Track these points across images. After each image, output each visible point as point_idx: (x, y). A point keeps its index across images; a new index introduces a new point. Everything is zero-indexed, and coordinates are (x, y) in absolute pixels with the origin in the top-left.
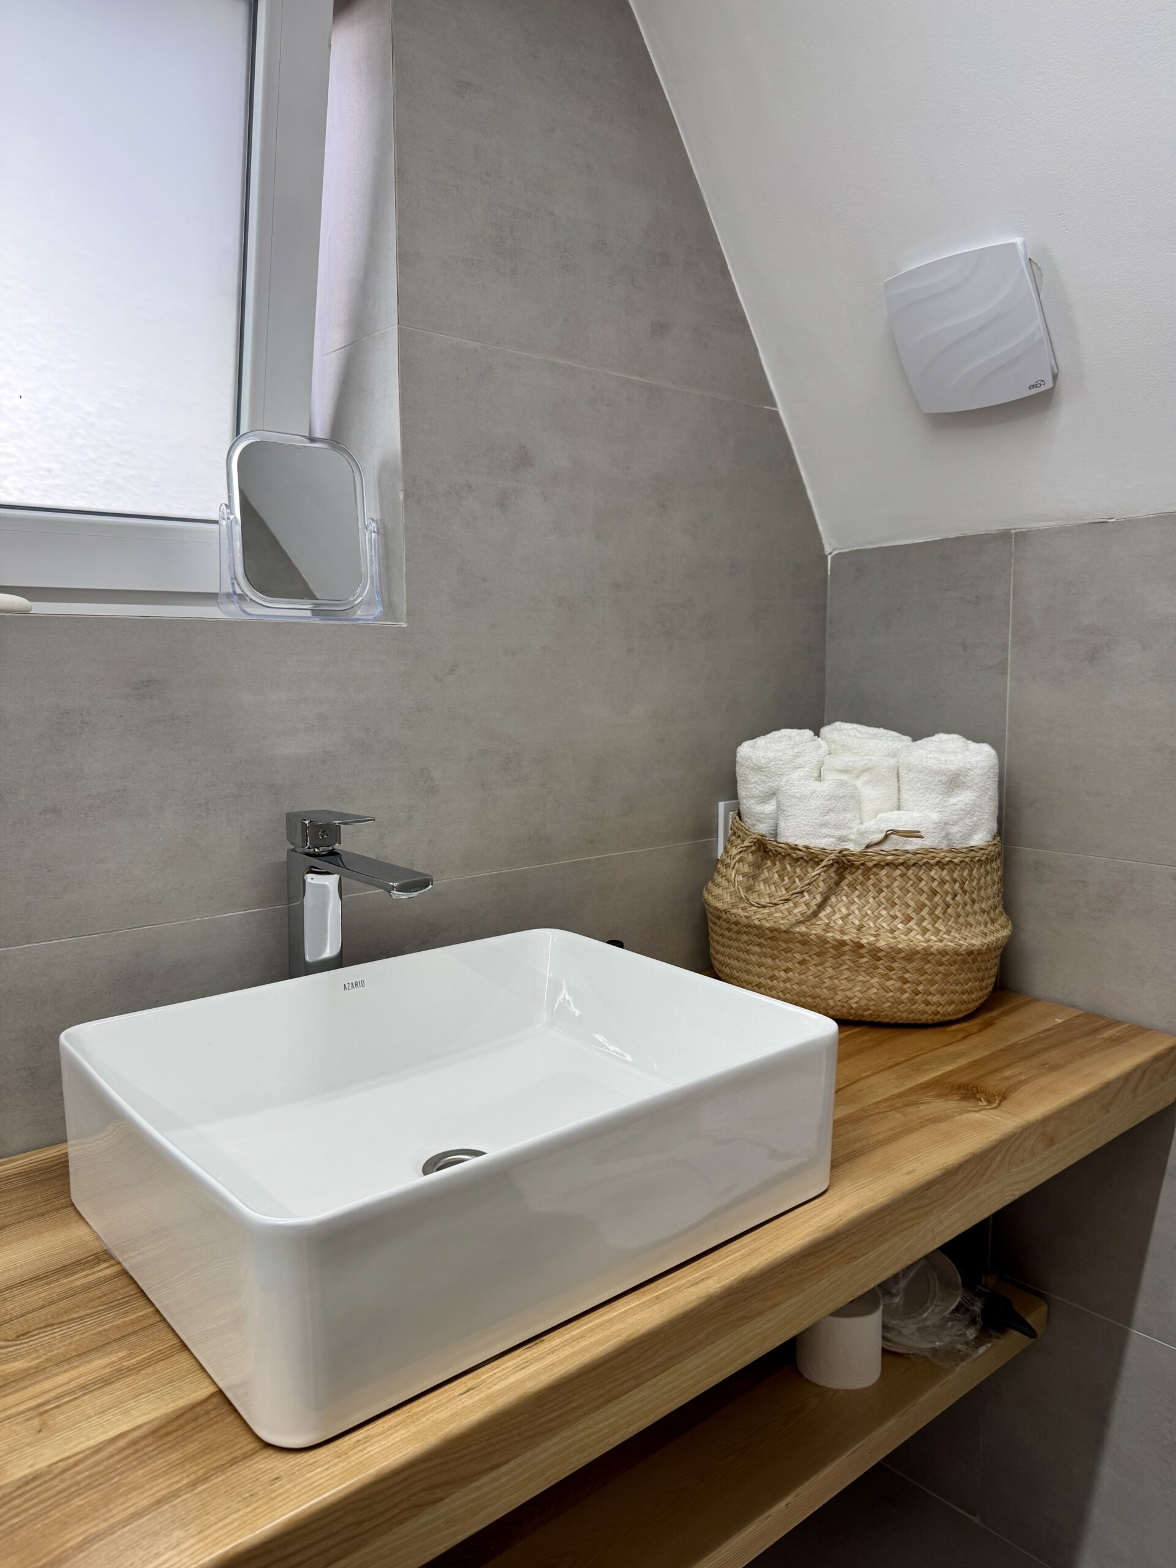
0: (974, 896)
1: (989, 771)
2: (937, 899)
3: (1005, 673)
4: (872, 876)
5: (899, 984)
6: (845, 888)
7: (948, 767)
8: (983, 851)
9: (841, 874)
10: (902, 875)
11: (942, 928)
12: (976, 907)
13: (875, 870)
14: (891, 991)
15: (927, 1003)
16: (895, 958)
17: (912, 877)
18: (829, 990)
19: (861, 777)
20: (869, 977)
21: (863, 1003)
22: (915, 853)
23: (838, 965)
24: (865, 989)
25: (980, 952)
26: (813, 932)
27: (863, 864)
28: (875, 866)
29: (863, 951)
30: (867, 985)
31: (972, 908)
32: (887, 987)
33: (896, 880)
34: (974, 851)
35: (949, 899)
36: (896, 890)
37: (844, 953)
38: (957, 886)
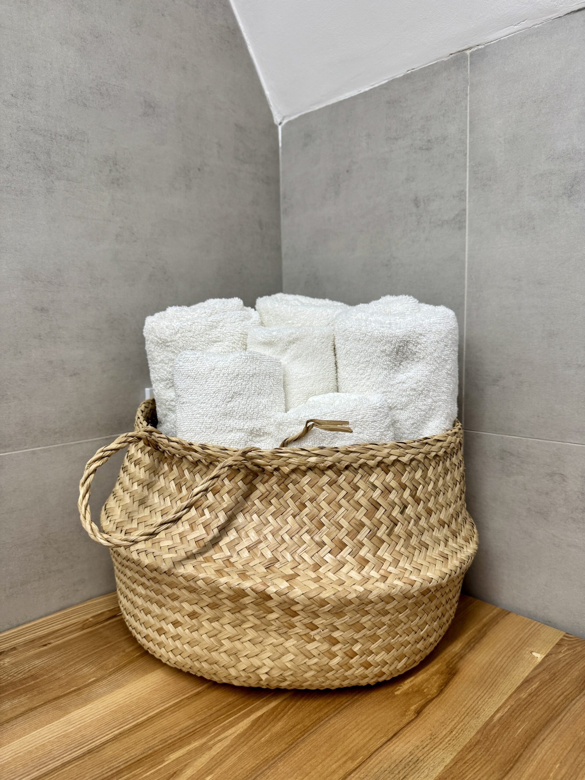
0: (430, 505)
1: (446, 337)
2: (379, 514)
3: (462, 227)
4: (290, 486)
5: (325, 646)
6: (257, 502)
7: (393, 332)
8: (440, 444)
9: (251, 482)
10: (331, 483)
11: (387, 556)
12: (433, 519)
13: (294, 476)
14: (314, 656)
15: (367, 665)
16: (317, 613)
17: (344, 485)
18: (229, 656)
19: (289, 351)
20: (282, 639)
21: (275, 673)
22: (348, 452)
23: (238, 622)
24: (278, 655)
25: (439, 587)
26: (202, 575)
27: (277, 469)
28: (293, 471)
29: (270, 604)
30: (281, 649)
31: (428, 523)
32: (309, 651)
33: (324, 490)
34: (429, 444)
35: (395, 513)
36: (324, 504)
37: (245, 607)
38: (407, 493)
